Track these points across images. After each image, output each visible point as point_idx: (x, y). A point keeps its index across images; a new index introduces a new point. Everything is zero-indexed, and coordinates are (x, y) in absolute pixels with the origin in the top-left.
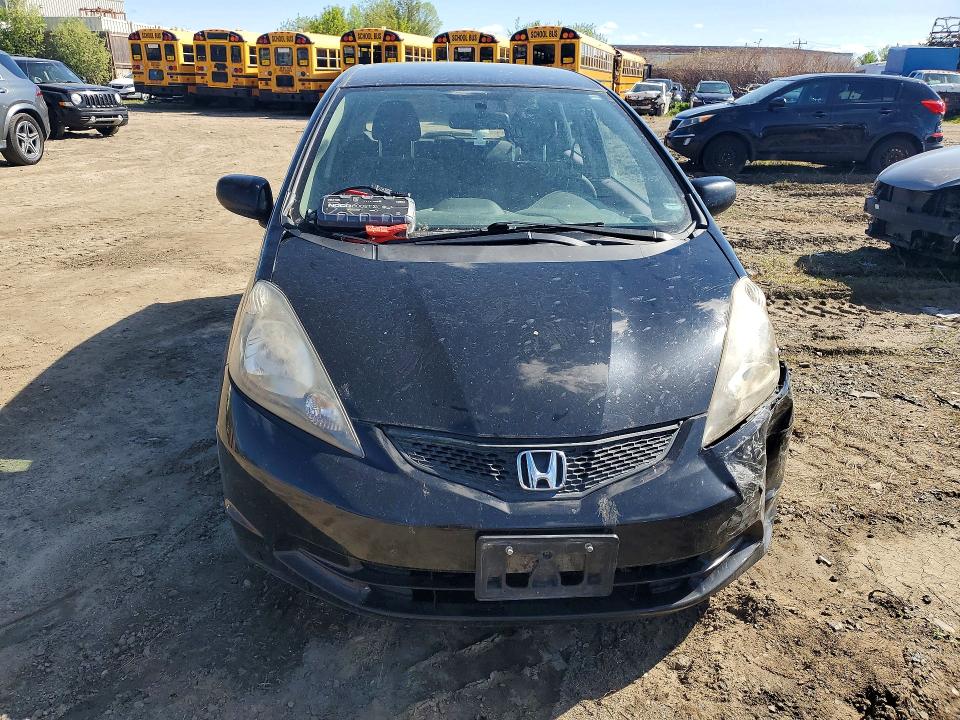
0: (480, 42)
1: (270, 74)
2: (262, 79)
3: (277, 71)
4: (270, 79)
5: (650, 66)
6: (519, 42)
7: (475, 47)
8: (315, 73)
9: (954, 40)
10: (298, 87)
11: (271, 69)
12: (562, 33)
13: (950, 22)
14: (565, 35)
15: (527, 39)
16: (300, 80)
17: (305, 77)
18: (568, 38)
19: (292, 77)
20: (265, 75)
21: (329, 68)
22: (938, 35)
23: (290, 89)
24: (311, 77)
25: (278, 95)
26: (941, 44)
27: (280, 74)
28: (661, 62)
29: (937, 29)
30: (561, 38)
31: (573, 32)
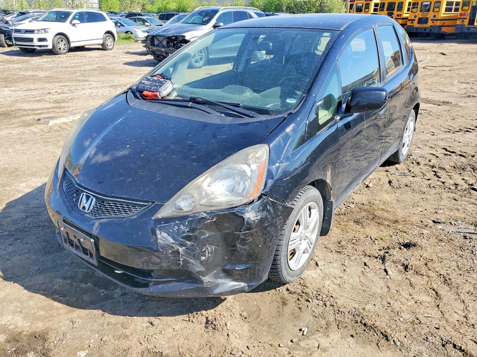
1: (415, 17)
2: (410, 20)
3: (420, 15)
4: (414, 20)
8: (442, 15)
10: (430, 23)
11: (417, 14)
16: (432, 20)
17: (436, 18)
19: (428, 18)
20: (413, 18)
21: (453, 12)
23: (425, 25)
24: (439, 18)
25: (417, 28)
27: (421, 16)
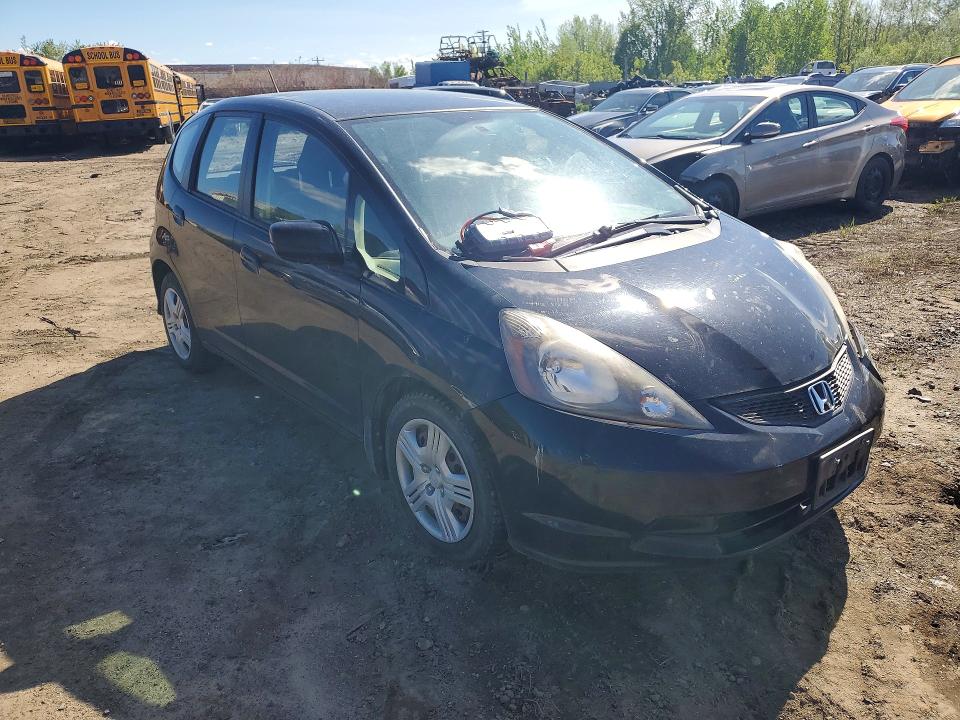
0: (22, 64)
5: (202, 86)
6: (75, 65)
7: (18, 71)
9: (458, 55)
12: (125, 55)
13: (453, 40)
14: (129, 56)
15: (83, 60)
18: (133, 59)
22: (444, 52)
26: (448, 58)
28: (212, 81)
29: (444, 46)
30: (125, 59)
31: (138, 53)
